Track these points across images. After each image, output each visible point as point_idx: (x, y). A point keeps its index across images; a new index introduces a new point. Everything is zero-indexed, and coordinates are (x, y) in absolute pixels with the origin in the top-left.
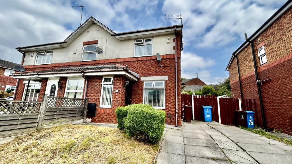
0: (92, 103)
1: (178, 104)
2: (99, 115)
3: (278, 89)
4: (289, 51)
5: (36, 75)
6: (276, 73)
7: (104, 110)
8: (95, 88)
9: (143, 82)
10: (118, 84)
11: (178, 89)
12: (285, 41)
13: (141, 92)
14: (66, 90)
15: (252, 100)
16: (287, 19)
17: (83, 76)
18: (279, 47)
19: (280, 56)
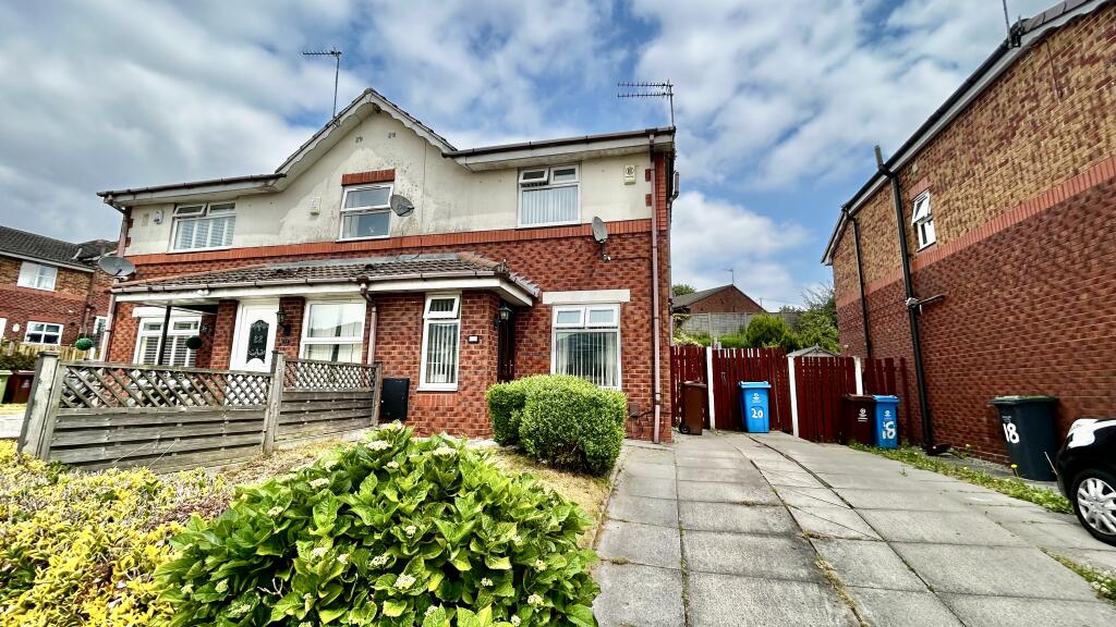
0: (396, 377)
1: (662, 377)
2: (419, 414)
3: (963, 324)
4: (990, 213)
5: (203, 289)
6: (959, 276)
7: (433, 397)
8: (404, 329)
9: (549, 308)
10: (476, 317)
11: (661, 330)
12: (980, 179)
13: (545, 340)
14: (305, 339)
15: (897, 363)
16: (985, 115)
17: (364, 293)
18: (967, 198)
19: (968, 225)
